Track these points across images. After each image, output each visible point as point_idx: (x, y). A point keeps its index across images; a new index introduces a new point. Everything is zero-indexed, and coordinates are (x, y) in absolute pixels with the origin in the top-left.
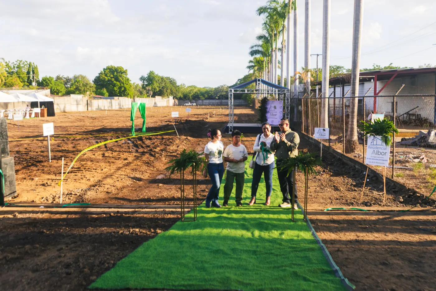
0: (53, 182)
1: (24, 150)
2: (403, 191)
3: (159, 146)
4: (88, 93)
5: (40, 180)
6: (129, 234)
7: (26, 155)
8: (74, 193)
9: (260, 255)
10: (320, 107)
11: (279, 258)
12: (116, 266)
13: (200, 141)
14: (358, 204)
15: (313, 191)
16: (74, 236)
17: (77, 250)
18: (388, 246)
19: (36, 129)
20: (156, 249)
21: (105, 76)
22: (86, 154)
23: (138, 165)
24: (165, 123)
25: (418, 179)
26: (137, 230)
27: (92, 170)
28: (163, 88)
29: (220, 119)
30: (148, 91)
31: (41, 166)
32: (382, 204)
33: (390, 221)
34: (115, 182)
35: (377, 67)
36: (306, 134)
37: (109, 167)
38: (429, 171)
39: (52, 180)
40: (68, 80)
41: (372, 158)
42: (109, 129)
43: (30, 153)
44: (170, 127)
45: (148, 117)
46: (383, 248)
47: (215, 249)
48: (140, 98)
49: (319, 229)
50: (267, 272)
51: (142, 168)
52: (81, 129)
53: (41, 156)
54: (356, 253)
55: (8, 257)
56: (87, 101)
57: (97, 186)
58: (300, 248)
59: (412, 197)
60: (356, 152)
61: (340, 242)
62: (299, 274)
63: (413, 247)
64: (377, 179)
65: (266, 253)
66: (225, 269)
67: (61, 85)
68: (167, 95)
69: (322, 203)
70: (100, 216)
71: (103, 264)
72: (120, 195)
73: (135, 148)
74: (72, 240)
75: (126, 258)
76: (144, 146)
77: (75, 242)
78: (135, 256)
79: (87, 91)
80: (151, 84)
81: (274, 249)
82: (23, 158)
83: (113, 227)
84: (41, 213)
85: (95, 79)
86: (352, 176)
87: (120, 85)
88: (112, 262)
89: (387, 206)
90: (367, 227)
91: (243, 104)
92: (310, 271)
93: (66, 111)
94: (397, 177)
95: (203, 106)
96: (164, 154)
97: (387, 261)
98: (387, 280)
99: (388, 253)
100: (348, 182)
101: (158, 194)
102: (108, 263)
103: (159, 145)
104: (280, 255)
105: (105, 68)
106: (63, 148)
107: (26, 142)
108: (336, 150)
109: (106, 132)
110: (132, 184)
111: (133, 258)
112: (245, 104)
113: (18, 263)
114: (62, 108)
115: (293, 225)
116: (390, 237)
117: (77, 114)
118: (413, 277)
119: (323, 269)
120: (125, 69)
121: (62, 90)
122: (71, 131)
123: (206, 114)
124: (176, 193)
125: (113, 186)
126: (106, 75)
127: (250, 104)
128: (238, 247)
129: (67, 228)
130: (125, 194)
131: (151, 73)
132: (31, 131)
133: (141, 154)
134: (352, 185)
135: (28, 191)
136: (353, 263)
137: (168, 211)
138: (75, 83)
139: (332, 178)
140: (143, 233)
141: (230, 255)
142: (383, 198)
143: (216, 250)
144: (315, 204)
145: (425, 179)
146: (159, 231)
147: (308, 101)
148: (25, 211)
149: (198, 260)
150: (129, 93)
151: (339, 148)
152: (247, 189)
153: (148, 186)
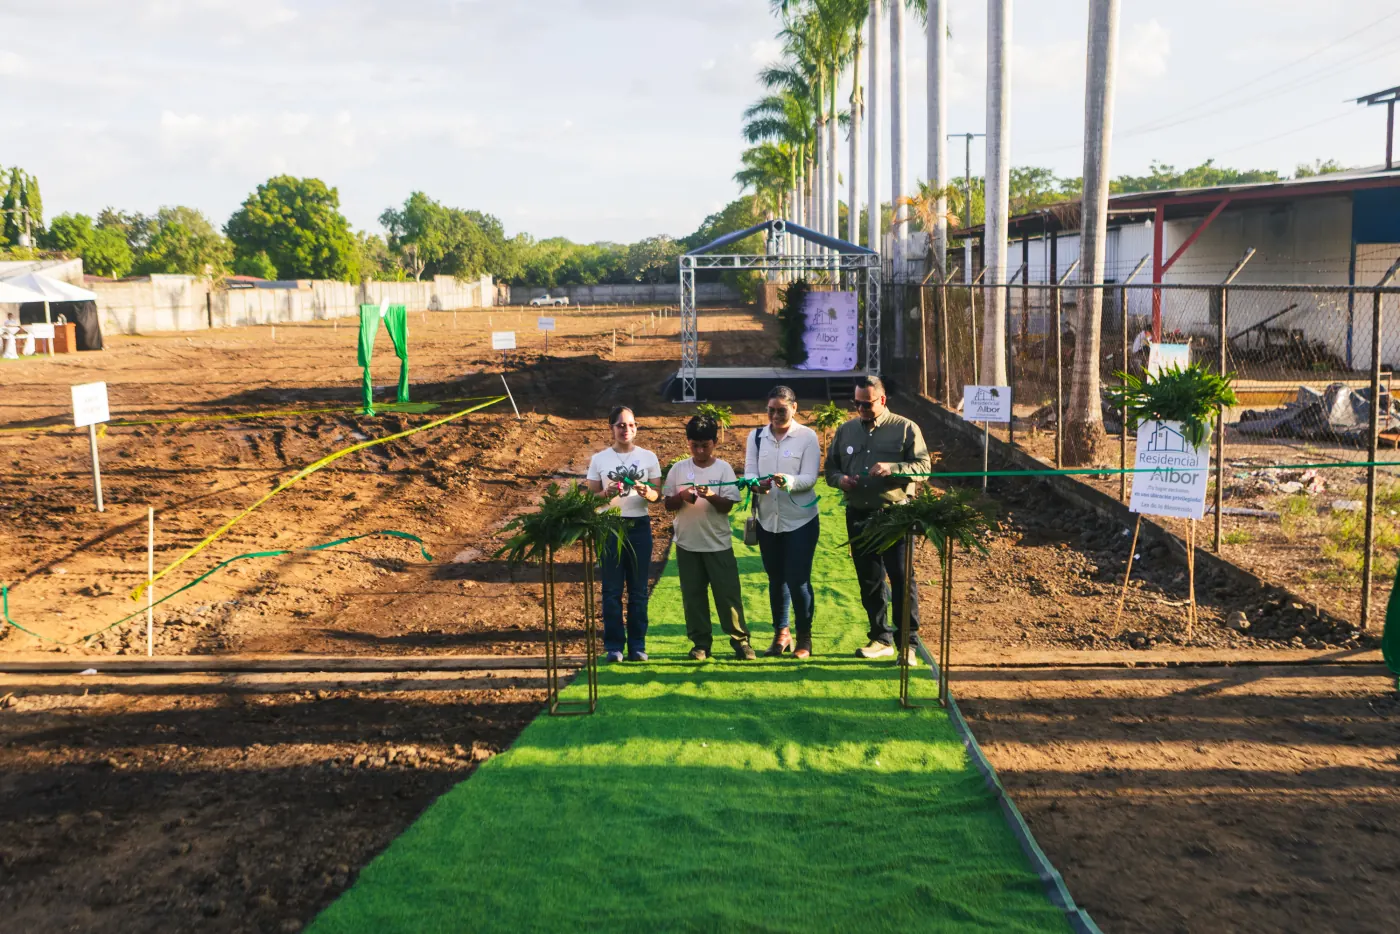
0: (116, 581)
1: (10, 470)
2: (1248, 592)
3: (455, 449)
4: (209, 268)
5: (74, 576)
6: (384, 768)
7: (18, 487)
8: (188, 620)
9: (807, 828)
10: (980, 312)
11: (868, 838)
12: (358, 882)
13: (591, 429)
14: (1107, 642)
15: (963, 597)
16: (210, 778)
17: (226, 827)
18: (1208, 789)
19: (43, 394)
20: (478, 819)
21: (265, 211)
22: (216, 482)
23: (390, 517)
24: (472, 367)
25: (1297, 548)
26: (411, 750)
27: (242, 538)
28: (457, 247)
29: (651, 352)
30: (409, 260)
31: (71, 527)
32: (1184, 639)
33: (1211, 699)
34: (319, 576)
35: (1162, 172)
36: (935, 402)
37: (296, 528)
38: (1329, 522)
39: (114, 574)
40: (138, 226)
41: (1150, 492)
42: (287, 390)
43: (29, 480)
44: (488, 382)
45: (415, 347)
46: (1192, 797)
47: (663, 812)
48: (384, 284)
49: (989, 732)
50: (834, 890)
51: (404, 526)
52: (195, 392)
53: (70, 489)
54: (1109, 816)
55: (10, 858)
56: (208, 295)
57: (264, 593)
58: (932, 802)
59: (1279, 612)
60: (1097, 462)
61: (1055, 777)
62: (934, 896)
63: (1286, 791)
64: (1167, 552)
65: (829, 824)
66: (704, 885)
67: (117, 241)
68: (474, 272)
69: (994, 641)
70: (282, 698)
71: (317, 875)
72: (342, 623)
73: (376, 457)
74: (205, 790)
75: (387, 851)
76: (406, 449)
77: (216, 800)
78: (415, 846)
79: (204, 262)
80: (418, 234)
81: (851, 810)
82: (9, 499)
83: (331, 743)
84: (90, 693)
85: (230, 223)
86: (1083, 543)
87: (317, 240)
88: (346, 868)
89: (1198, 646)
90: (1138, 724)
91: (724, 297)
92: (969, 884)
93: (139, 329)
94: (1230, 543)
95: (594, 307)
96: (472, 477)
97: (1207, 844)
98: (1210, 908)
99: (1209, 816)
100: (1073, 565)
101: (464, 616)
102: (332, 873)
103: (456, 445)
104: (871, 830)
105: (265, 184)
106: (138, 462)
107: (13, 441)
108: (1033, 456)
109: (280, 402)
110: (374, 583)
111: (409, 854)
112: (731, 297)
113: (43, 879)
114: (124, 318)
115: (907, 719)
116: (1213, 757)
117: (176, 340)
118: (1286, 897)
119: (1009, 877)
120: (329, 188)
121: (120, 259)
122: (163, 399)
123: (604, 335)
124: (522, 613)
125: (315, 591)
126: (268, 209)
127: (747, 297)
128: (737, 804)
129: (184, 749)
130: (356, 620)
131: (417, 198)
132: (25, 402)
133: (398, 479)
134: (1086, 573)
135: (38, 616)
136: (1101, 852)
137: (502, 679)
138: (163, 234)
139: (1022, 550)
140: (432, 761)
141: (715, 832)
142: (1185, 619)
143: (669, 820)
144: (973, 643)
145: (1317, 549)
146: (481, 754)
147: (941, 296)
148: (37, 685)
149: (616, 852)
150: (349, 267)
151: (1042, 448)
152: (751, 592)
153: (428, 589)
